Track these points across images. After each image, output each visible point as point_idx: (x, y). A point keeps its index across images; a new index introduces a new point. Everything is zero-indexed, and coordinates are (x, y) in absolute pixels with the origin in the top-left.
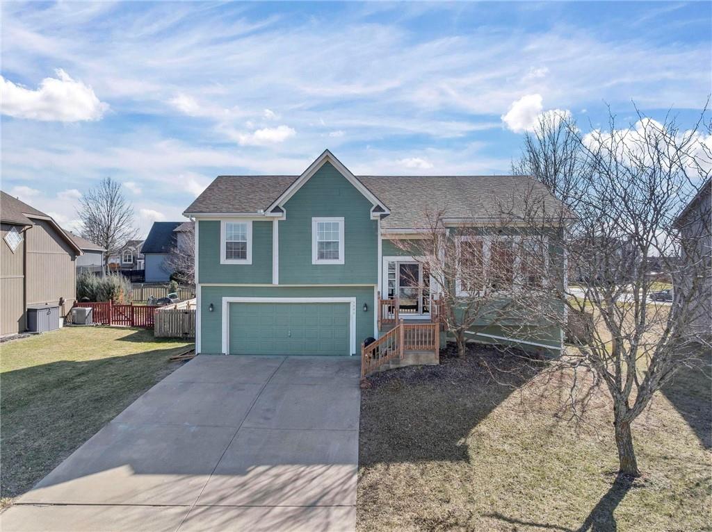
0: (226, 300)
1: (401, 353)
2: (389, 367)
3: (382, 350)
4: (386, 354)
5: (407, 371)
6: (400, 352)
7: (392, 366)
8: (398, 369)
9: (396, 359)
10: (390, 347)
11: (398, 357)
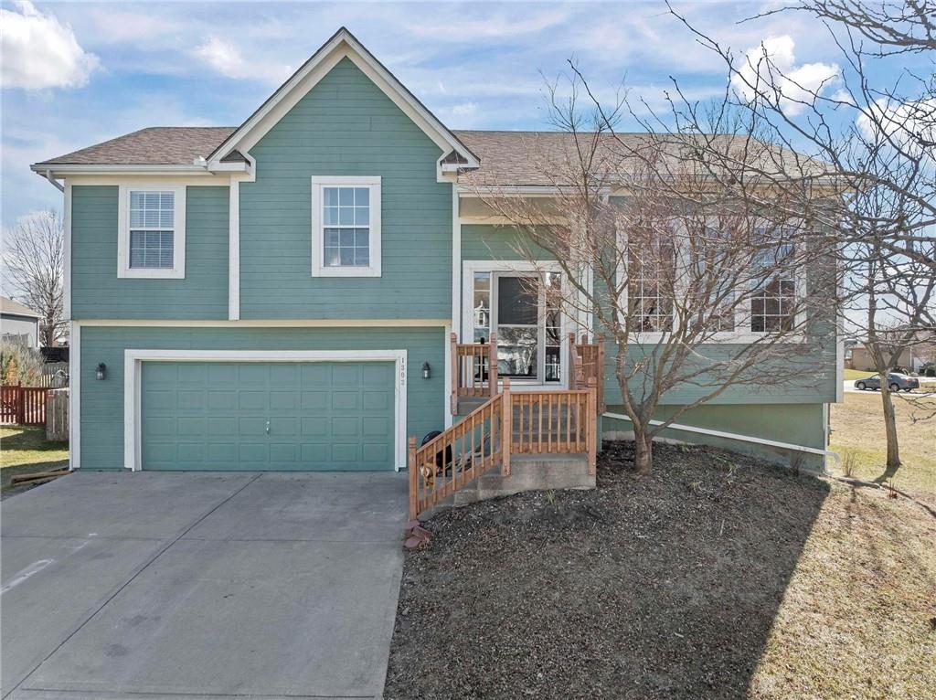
0: (131, 356)
1: (506, 461)
2: (475, 495)
3: (461, 456)
4: (468, 466)
5: (521, 505)
6: (501, 461)
7: (483, 494)
8: (497, 499)
9: (494, 478)
10: (478, 450)
11: (497, 471)
